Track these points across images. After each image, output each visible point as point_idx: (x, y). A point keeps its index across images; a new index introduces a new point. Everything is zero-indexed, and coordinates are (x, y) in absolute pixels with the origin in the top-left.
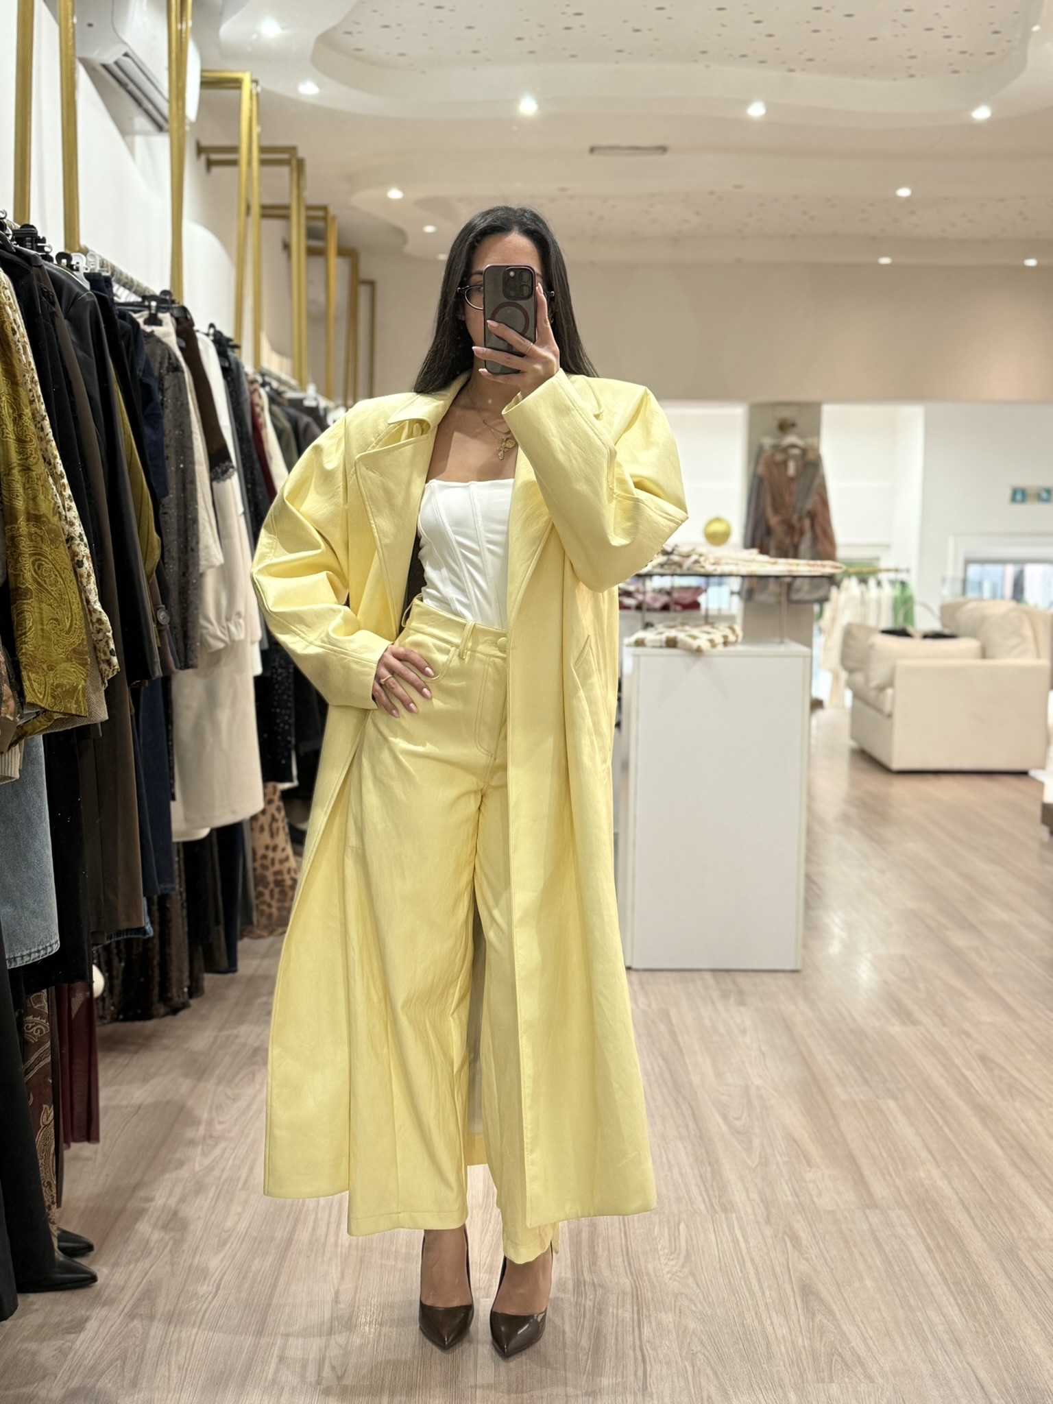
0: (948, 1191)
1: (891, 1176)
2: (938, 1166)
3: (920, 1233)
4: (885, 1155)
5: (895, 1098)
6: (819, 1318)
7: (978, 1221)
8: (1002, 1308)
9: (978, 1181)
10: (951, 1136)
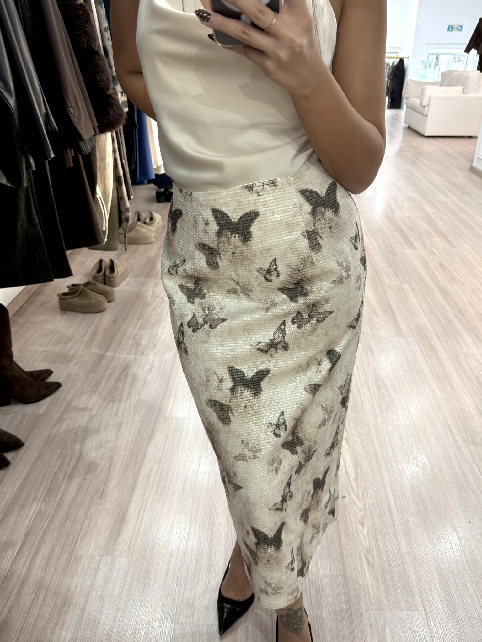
0: (431, 329)
1: (408, 321)
2: (426, 317)
3: (421, 349)
4: (405, 311)
5: (408, 283)
6: (382, 390)
7: (443, 343)
8: (456, 388)
9: (442, 324)
10: (431, 302)
